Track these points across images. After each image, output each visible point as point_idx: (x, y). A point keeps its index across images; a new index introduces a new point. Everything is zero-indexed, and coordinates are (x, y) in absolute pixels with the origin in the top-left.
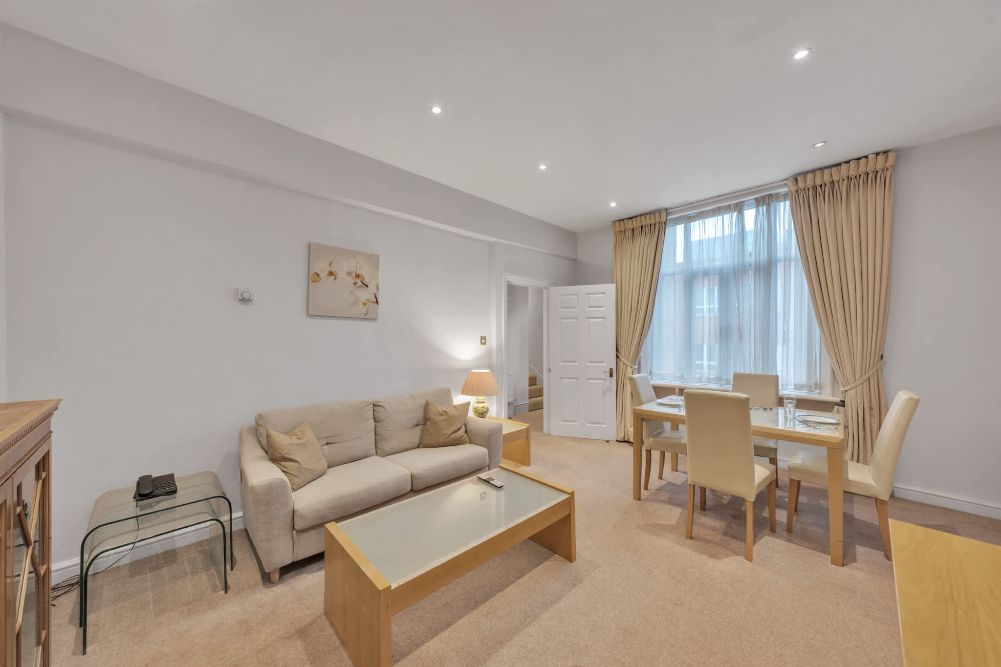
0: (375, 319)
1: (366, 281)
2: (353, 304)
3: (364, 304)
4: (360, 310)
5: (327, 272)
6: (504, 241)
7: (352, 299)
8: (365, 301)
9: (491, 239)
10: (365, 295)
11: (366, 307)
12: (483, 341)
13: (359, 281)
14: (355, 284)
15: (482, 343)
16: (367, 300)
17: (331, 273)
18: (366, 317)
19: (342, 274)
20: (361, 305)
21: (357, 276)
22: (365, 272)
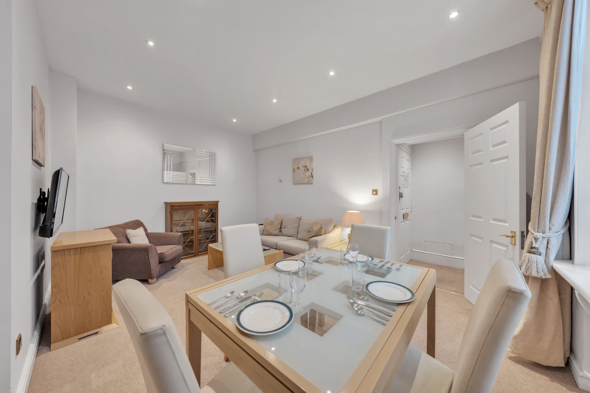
0: (311, 184)
1: (308, 168)
2: (304, 178)
3: (308, 178)
4: (306, 180)
5: (297, 168)
6: (392, 114)
7: (304, 176)
8: (308, 176)
9: (380, 118)
10: (308, 174)
11: (308, 179)
12: (374, 193)
13: (306, 169)
14: (305, 170)
15: (373, 194)
16: (309, 176)
17: (298, 168)
18: (309, 183)
19: (301, 167)
20: (307, 178)
21: (305, 167)
22: (308, 165)
